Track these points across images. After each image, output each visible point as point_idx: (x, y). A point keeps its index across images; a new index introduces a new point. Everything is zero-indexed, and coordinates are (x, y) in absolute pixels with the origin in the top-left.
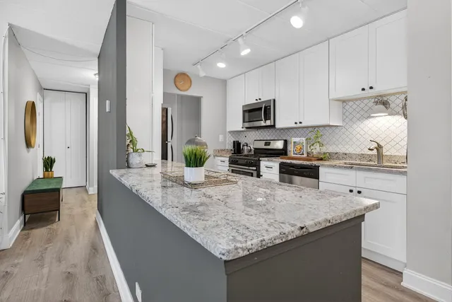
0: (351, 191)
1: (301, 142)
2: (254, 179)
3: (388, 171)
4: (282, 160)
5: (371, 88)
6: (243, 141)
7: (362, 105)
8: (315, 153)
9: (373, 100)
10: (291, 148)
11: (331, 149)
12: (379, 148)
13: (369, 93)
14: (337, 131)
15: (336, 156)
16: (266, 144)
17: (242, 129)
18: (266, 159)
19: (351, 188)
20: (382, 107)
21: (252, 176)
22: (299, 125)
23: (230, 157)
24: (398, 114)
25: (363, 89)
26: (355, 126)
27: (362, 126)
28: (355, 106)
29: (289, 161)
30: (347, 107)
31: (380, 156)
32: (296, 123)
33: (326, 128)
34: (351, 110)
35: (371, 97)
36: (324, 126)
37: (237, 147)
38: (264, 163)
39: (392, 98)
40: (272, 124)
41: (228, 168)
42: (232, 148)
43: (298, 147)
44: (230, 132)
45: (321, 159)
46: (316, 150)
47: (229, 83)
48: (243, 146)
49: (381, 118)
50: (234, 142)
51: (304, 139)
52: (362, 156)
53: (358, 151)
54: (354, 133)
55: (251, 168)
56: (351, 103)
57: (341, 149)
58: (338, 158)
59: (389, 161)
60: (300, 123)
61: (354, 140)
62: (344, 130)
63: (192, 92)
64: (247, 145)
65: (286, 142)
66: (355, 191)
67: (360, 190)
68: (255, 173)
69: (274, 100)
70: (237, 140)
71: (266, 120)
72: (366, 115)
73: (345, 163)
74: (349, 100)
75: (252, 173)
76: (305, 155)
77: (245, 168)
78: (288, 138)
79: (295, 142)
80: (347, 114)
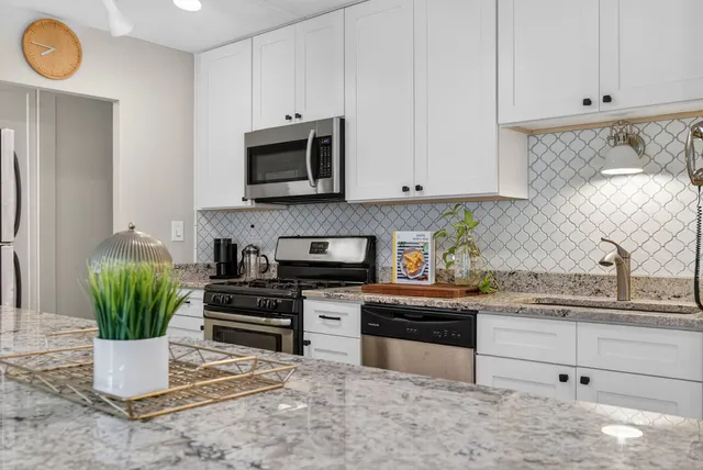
0: (564, 378)
1: (421, 241)
2: (286, 357)
3: (658, 320)
4: (368, 297)
5: (607, 99)
6: (243, 238)
7: (578, 145)
8: (457, 275)
9: (606, 132)
10: (388, 261)
11: (498, 262)
12: (622, 257)
13: (599, 112)
14: (513, 211)
15: (512, 279)
16: (316, 249)
17: (243, 204)
18: (321, 292)
19: (564, 371)
20: (627, 150)
21: (279, 348)
22: (413, 194)
23: (208, 290)
24: (664, 170)
25: (587, 102)
26: (559, 200)
27: (578, 200)
28: (558, 147)
29: (387, 299)
30: (539, 149)
31: (623, 280)
32: (405, 189)
33: (485, 205)
34: (548, 157)
35: (602, 125)
36: (479, 200)
37: (227, 258)
38: (314, 306)
39: (650, 130)
40: (336, 190)
41: (202, 322)
42: (211, 261)
43: (412, 257)
44: (204, 212)
45: (476, 292)
46: (461, 265)
47: (203, 62)
48: (246, 252)
49: (625, 180)
50: (217, 242)
51: (428, 235)
52: (578, 281)
53: (568, 268)
54: (558, 219)
55: (275, 321)
56: (549, 139)
57: (523, 262)
58: (516, 288)
59: (642, 292)
60: (418, 188)
61: (558, 237)
62: (531, 210)
63: (85, 83)
64: (257, 252)
65: (372, 243)
66: (574, 376)
67: (585, 373)
68: (288, 339)
69: (342, 121)
70: (225, 235)
71: (316, 177)
72: (586, 171)
73: (539, 302)
74: (546, 131)
75: (279, 338)
76: (431, 281)
77: (258, 323)
78: (379, 232)
79: (402, 244)
80: (539, 166)
